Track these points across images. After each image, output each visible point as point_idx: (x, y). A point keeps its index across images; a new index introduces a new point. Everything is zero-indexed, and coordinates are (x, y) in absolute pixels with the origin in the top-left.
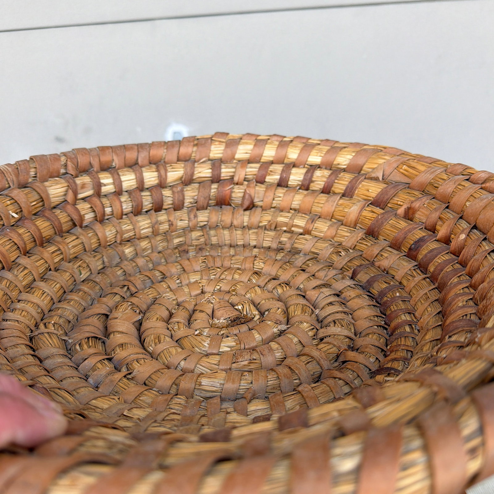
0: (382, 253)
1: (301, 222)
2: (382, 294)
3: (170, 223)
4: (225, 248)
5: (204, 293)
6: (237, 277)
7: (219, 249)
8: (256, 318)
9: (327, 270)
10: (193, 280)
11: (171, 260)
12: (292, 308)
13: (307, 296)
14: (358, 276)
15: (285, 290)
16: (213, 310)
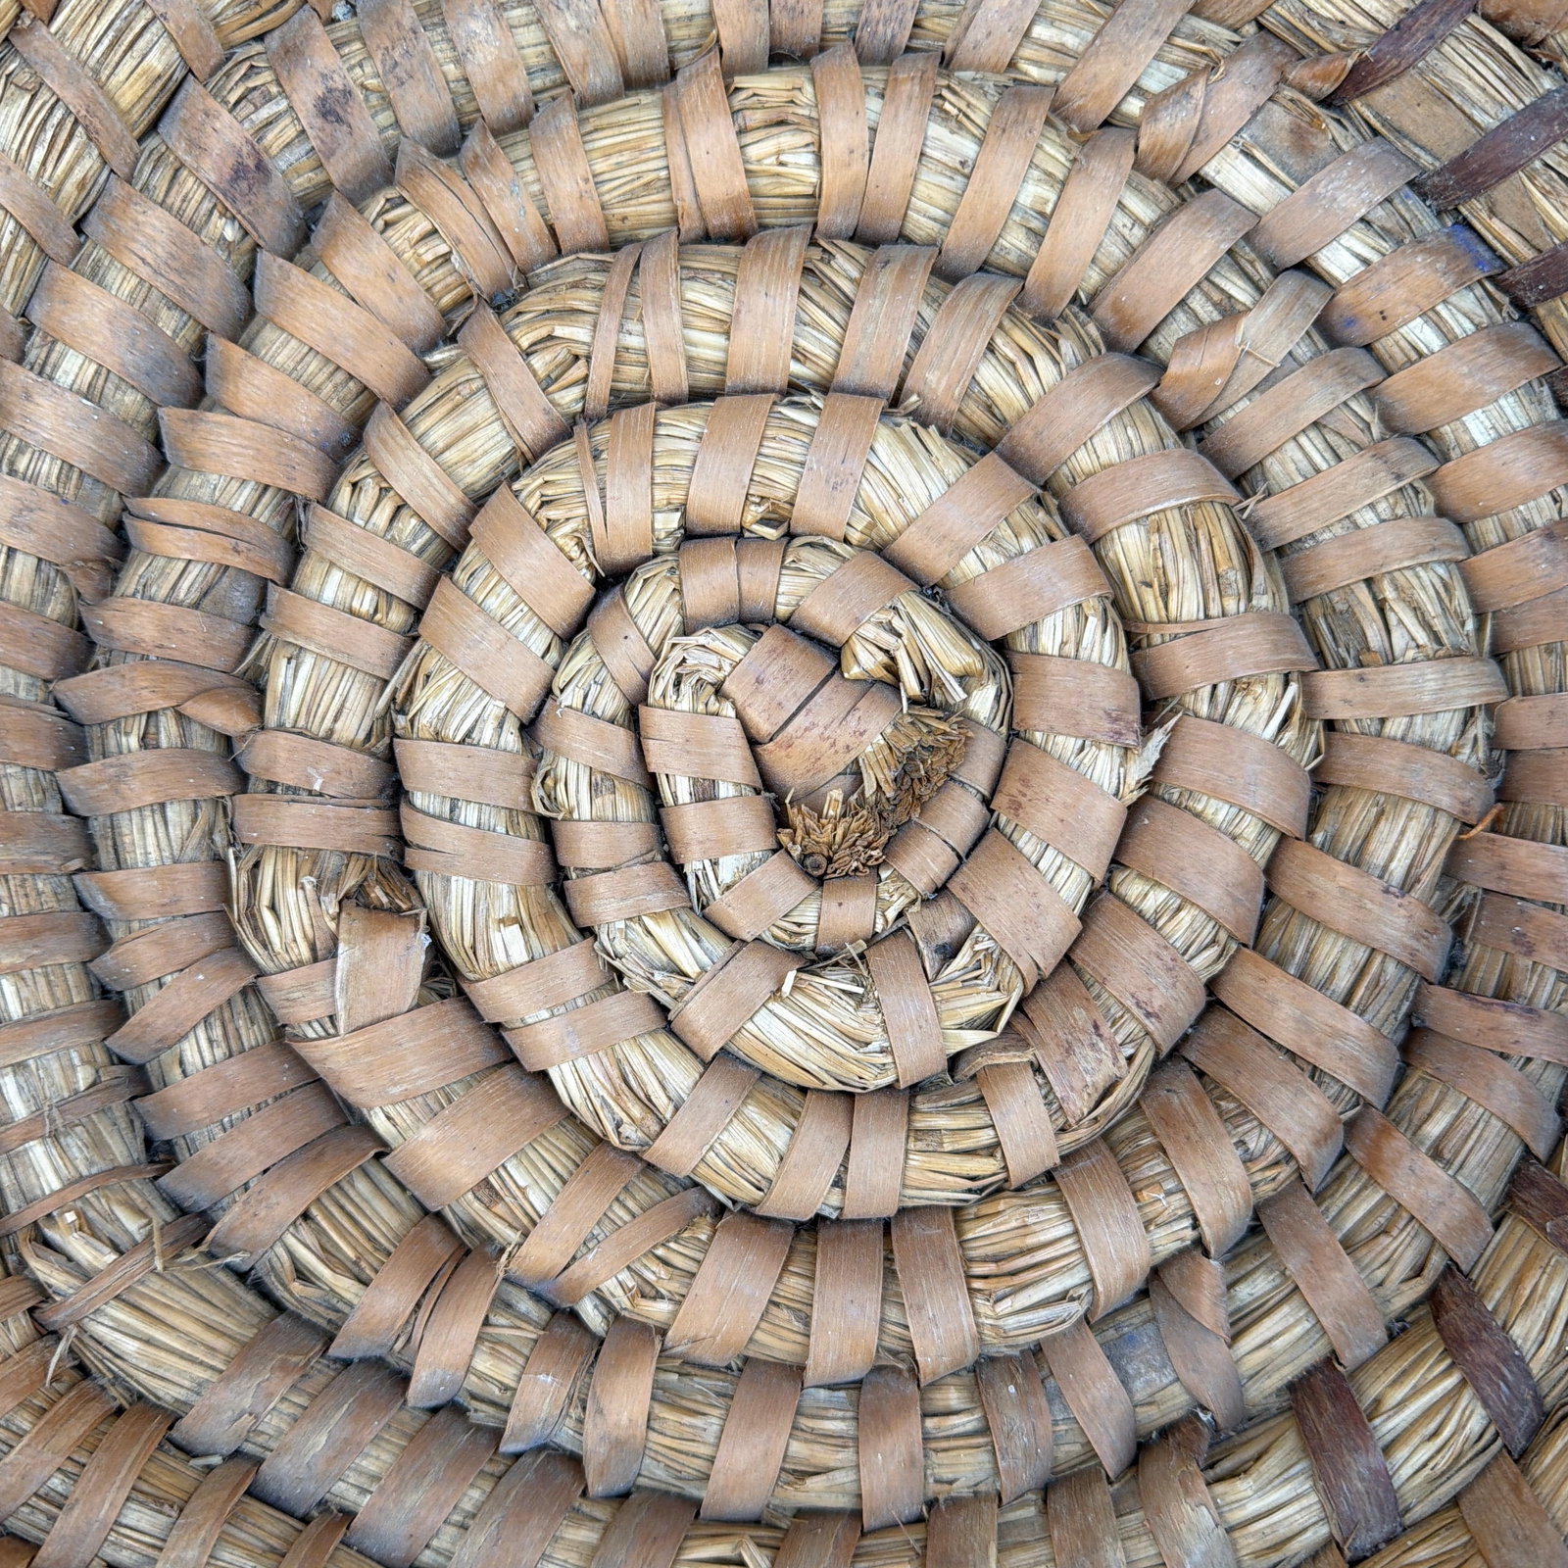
2: (1559, 273)
4: (476, 26)
5: (611, 580)
6: (708, 346)
7: (441, 52)
8: (983, 702)
9: (1198, 91)
10: (476, 474)
11: (214, 293)
12: (1130, 547)
13: (1164, 394)
14: (1383, 97)
15: (1033, 388)
16: (753, 742)
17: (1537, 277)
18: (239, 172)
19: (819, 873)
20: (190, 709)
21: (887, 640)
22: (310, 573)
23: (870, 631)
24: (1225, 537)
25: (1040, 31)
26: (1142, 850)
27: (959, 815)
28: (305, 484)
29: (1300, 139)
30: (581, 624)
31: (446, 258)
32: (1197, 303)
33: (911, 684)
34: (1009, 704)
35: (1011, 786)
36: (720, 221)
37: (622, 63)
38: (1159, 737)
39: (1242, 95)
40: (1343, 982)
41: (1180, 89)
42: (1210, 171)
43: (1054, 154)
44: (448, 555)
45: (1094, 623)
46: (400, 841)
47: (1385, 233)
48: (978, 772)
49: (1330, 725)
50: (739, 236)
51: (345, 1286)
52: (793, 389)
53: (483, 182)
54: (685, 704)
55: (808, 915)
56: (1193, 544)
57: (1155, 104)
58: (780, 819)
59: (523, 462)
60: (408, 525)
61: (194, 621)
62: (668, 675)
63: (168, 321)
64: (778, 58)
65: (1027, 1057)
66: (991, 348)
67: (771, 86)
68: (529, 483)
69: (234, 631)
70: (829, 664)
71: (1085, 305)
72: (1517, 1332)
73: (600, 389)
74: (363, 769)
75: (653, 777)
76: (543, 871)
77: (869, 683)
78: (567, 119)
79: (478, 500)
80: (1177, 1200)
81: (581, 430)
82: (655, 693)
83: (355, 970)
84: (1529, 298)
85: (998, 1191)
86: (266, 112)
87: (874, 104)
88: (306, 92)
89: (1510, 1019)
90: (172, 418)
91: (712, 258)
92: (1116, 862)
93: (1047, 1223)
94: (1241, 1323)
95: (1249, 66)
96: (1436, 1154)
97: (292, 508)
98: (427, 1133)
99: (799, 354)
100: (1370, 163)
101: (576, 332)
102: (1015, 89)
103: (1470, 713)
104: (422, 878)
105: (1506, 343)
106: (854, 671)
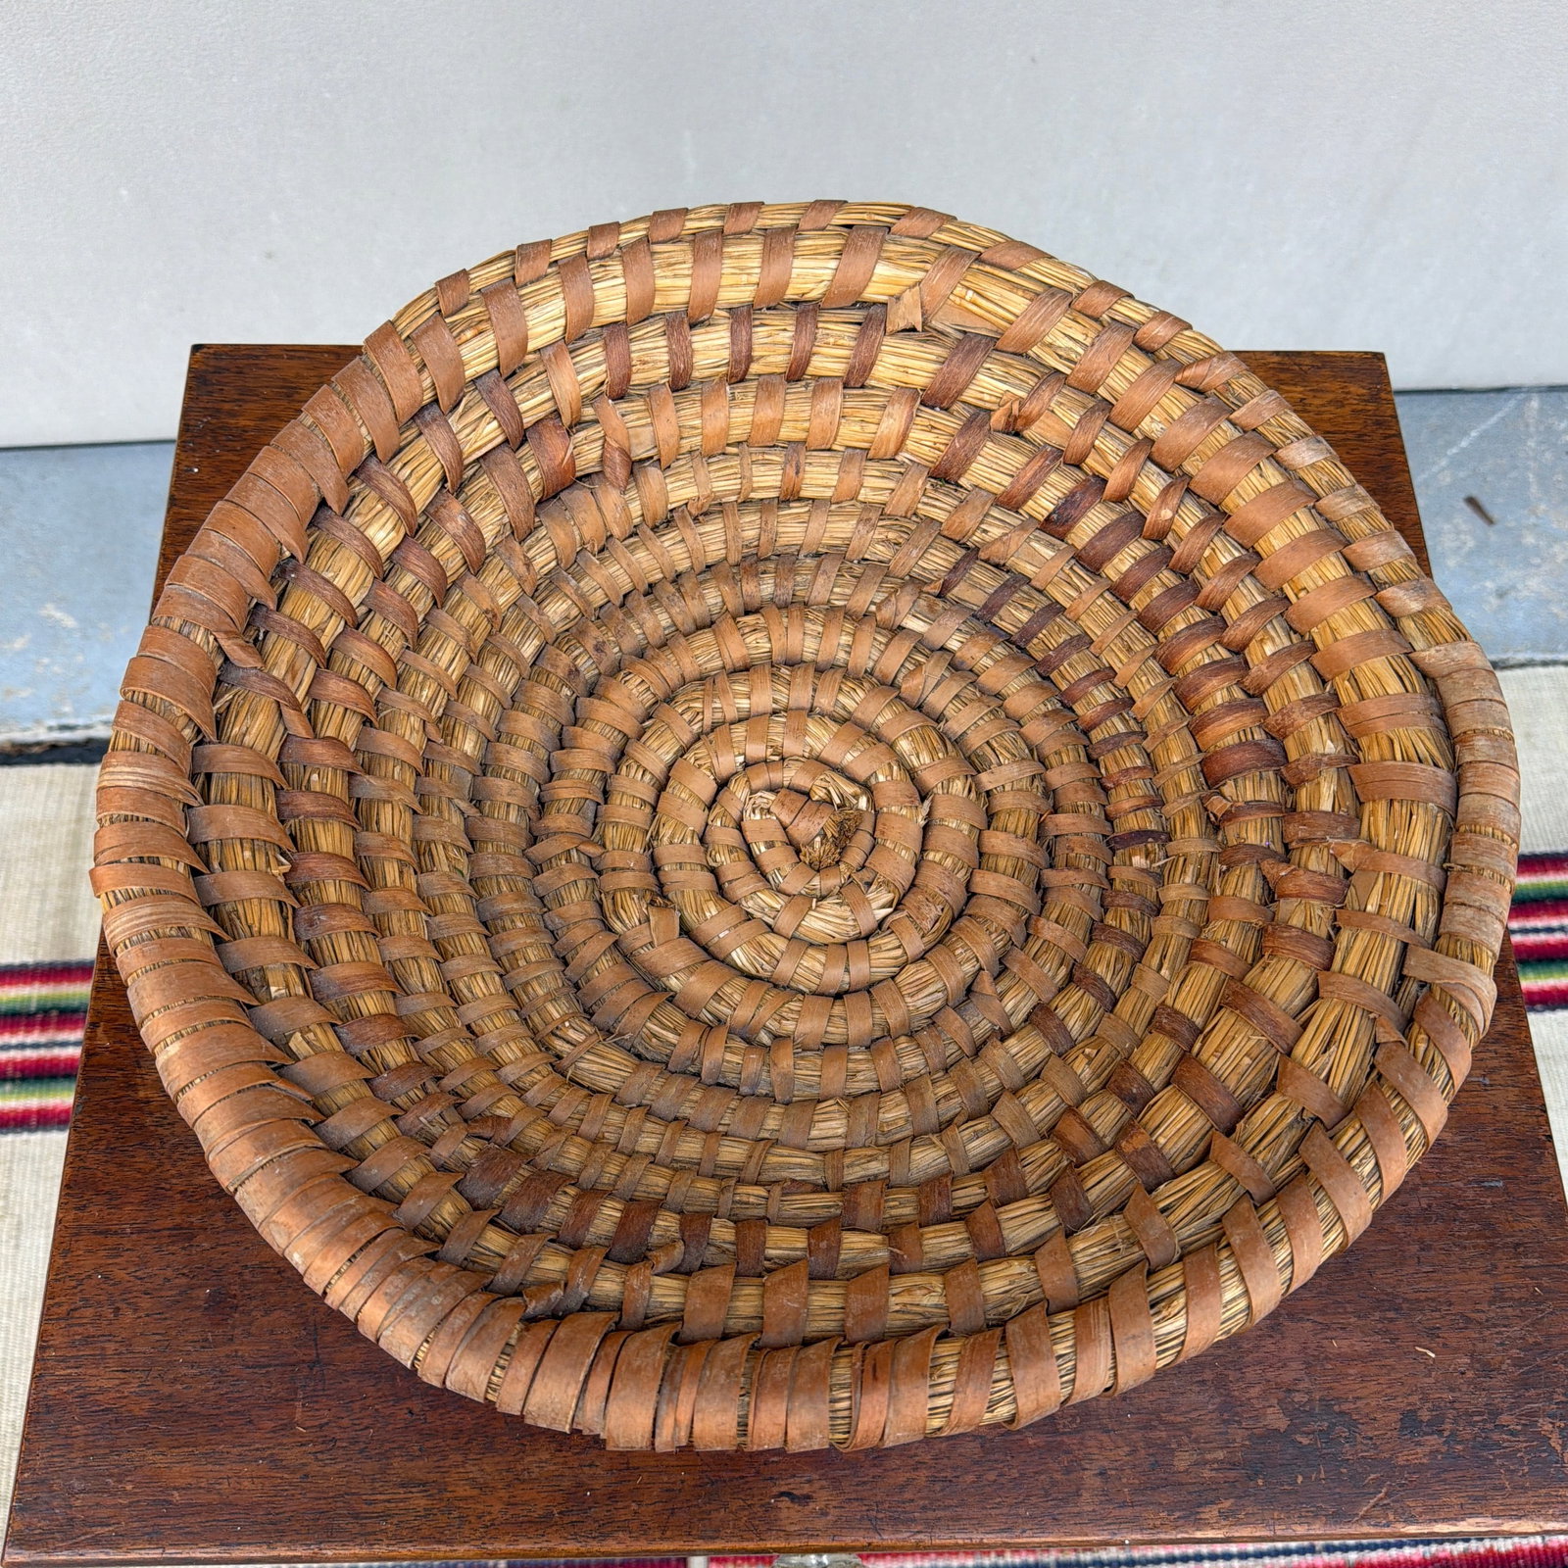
0: (983, 526)
1: (768, 479)
2: (1028, 633)
3: (490, 616)
4: (645, 615)
5: (723, 784)
6: (744, 703)
7: (633, 626)
8: (863, 803)
9: (893, 599)
10: (668, 757)
11: (565, 713)
12: (904, 745)
13: (903, 695)
14: (955, 591)
15: (858, 699)
16: (785, 828)
17: (1021, 637)
18: (570, 672)
19: (817, 868)
20: (582, 847)
21: (824, 784)
22: (616, 799)
23: (818, 782)
24: (934, 736)
25: (836, 590)
26: (932, 842)
27: (863, 840)
28: (610, 769)
29: (931, 607)
30: (714, 801)
31: (648, 689)
32: (907, 665)
33: (837, 801)
34: (872, 801)
35: (880, 827)
36: (739, 664)
37: (695, 621)
38: (927, 803)
39: (908, 598)
40: (1010, 870)
41: (887, 599)
42: (903, 624)
43: (849, 626)
44: (661, 787)
45: (895, 768)
46: (661, 886)
47: (967, 633)
48: (867, 826)
49: (988, 793)
50: (747, 669)
51: (672, 1037)
52: (775, 712)
53: (657, 663)
54: (758, 817)
55: (816, 881)
56: (923, 739)
57: (879, 607)
58: (798, 852)
59: (683, 751)
60: (648, 777)
61: (576, 819)
62: (749, 808)
63: (551, 724)
64: (747, 613)
65: (905, 913)
66: (840, 689)
67: (750, 619)
68: (690, 756)
69: (589, 825)
70: (806, 798)
71: (871, 673)
72: (1098, 971)
73: (708, 722)
74: (646, 860)
75: (748, 846)
76: (716, 888)
77: (822, 802)
78: (682, 640)
79: (670, 767)
80: (969, 953)
81: (703, 737)
82: (746, 816)
83: (657, 923)
84: (1022, 644)
85: (906, 963)
86: (576, 653)
87: (785, 620)
88: (590, 644)
89: (1071, 873)
90: (557, 754)
91: (741, 676)
92: (923, 850)
93: (925, 971)
94: (1001, 996)
95: (909, 589)
96: (1057, 922)
97: (605, 779)
98: (692, 979)
99: (775, 701)
100: (956, 612)
101: (698, 705)
102: (831, 609)
103: (1033, 777)
104: (671, 895)
105: (1016, 659)
106: (816, 798)
